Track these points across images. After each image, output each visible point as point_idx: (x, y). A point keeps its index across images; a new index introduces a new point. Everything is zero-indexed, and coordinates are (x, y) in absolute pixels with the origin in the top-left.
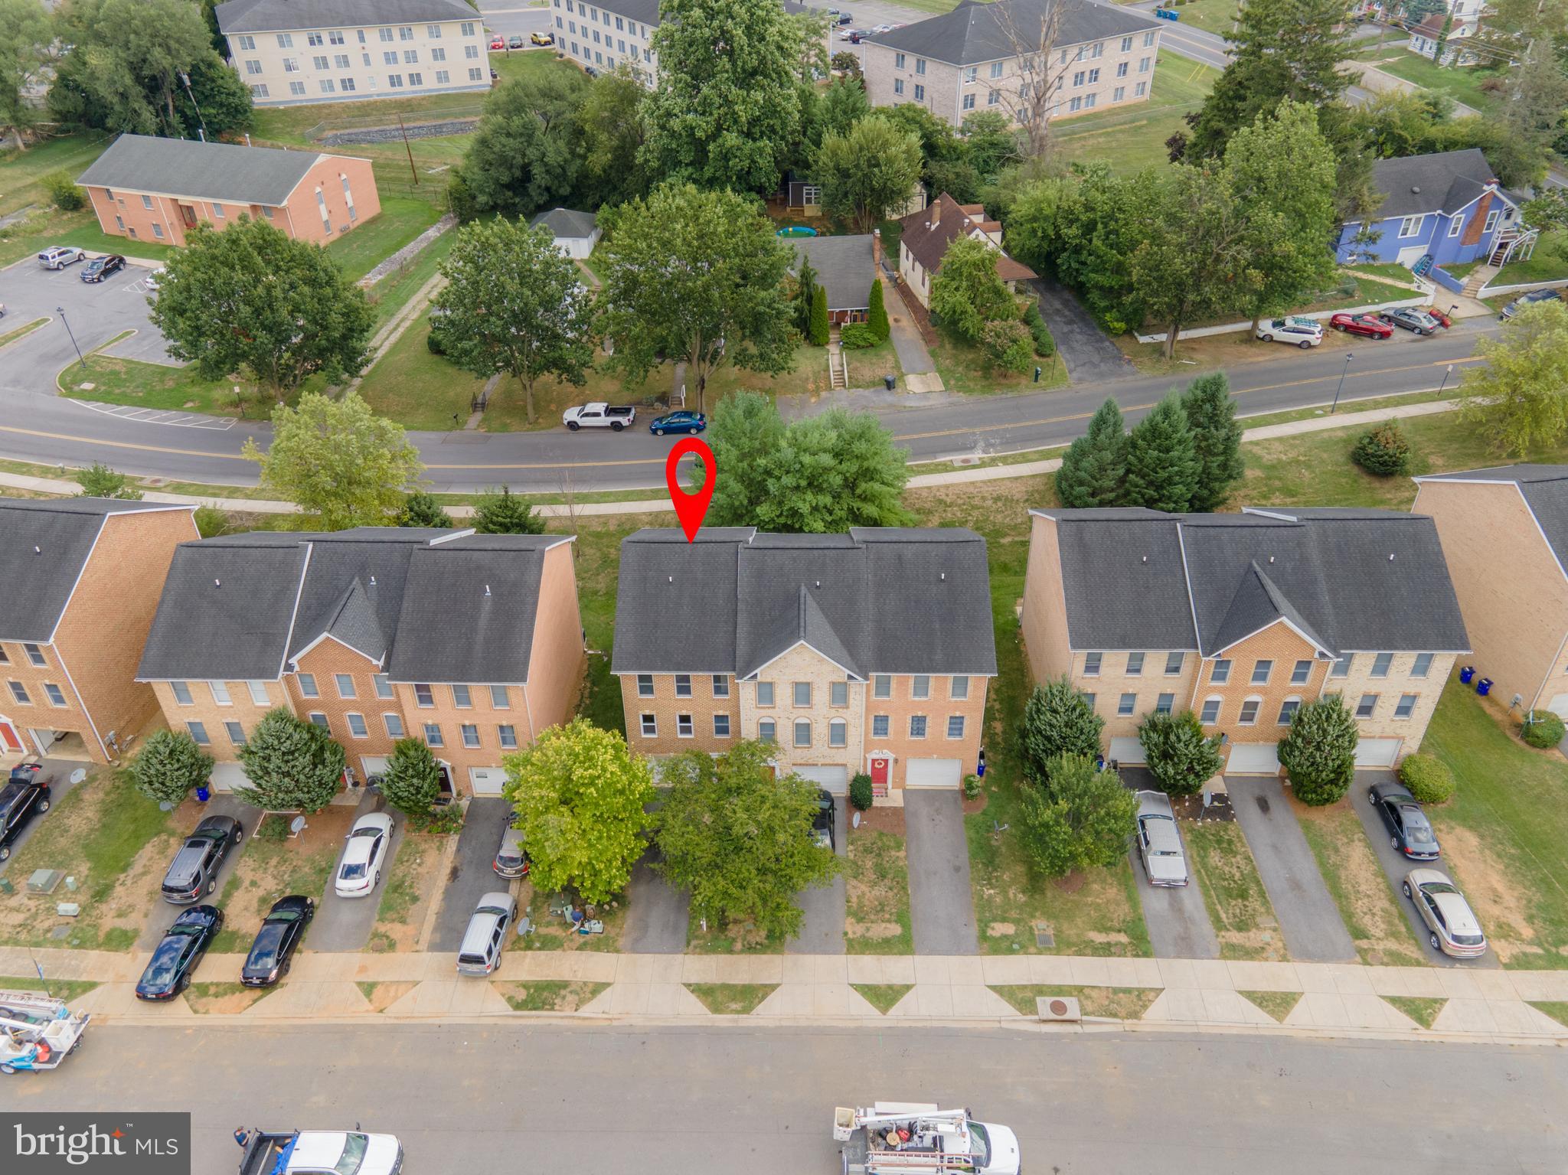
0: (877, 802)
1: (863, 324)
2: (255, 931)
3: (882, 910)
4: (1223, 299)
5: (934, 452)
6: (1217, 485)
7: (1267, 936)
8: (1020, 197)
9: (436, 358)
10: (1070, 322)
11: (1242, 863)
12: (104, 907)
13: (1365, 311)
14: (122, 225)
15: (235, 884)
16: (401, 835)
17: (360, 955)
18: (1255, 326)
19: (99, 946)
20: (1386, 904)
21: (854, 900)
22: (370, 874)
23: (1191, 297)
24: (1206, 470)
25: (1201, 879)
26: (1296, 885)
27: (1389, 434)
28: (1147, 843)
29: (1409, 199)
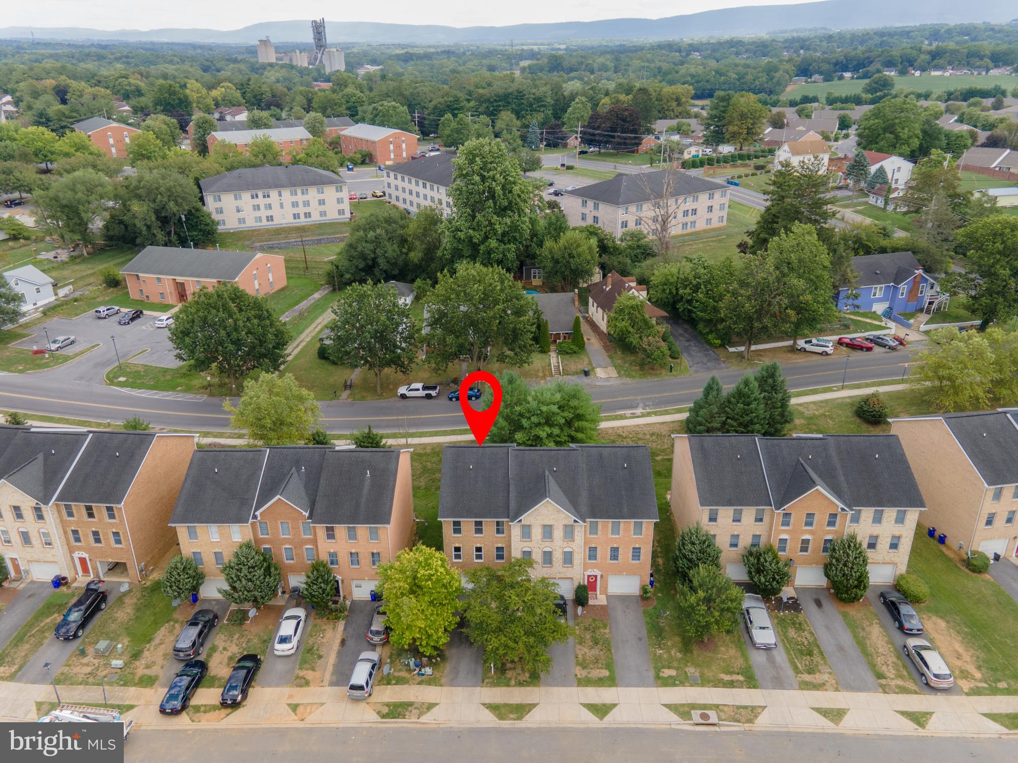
0: (591, 602)
1: (570, 341)
2: (227, 676)
3: (597, 662)
4: (775, 326)
5: (615, 410)
6: (779, 426)
7: (826, 677)
8: (656, 272)
9: (323, 361)
10: (688, 340)
11: (808, 636)
12: (137, 663)
13: (858, 336)
14: (142, 294)
15: (214, 649)
16: (311, 621)
17: (288, 689)
18: (795, 343)
19: (135, 685)
20: (895, 660)
21: (580, 656)
22: (295, 641)
23: (756, 324)
24: (772, 417)
25: (784, 644)
26: (841, 649)
27: (875, 399)
28: (751, 622)
29: (875, 277)
